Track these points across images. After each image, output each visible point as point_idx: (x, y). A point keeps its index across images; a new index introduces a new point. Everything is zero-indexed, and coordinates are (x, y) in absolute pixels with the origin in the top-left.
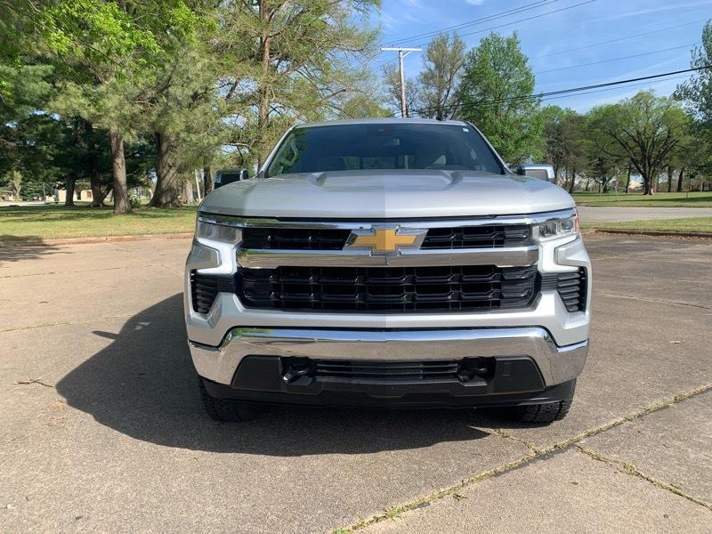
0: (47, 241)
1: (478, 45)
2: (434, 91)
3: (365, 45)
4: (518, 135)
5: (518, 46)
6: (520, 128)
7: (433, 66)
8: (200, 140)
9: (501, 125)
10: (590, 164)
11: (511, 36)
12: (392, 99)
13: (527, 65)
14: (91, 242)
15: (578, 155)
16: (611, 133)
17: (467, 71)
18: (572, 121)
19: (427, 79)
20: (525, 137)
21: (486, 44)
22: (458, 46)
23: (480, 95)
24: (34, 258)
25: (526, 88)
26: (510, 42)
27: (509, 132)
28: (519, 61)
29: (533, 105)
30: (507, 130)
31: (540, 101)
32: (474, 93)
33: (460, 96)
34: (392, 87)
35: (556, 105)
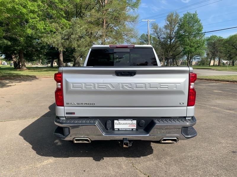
0: (37, 77)
1: (183, 16)
2: (168, 31)
3: (134, 20)
4: (196, 46)
5: (197, 16)
6: (197, 44)
7: (168, 23)
8: (81, 49)
9: (190, 43)
10: (226, 56)
11: (195, 13)
12: (154, 34)
13: (200, 22)
14: (48, 77)
15: (221, 52)
16: (232, 45)
17: (179, 25)
18: (219, 41)
19: (166, 27)
20: (198, 47)
21: (186, 16)
22: (177, 16)
23: (184, 32)
24: (31, 81)
25: (199, 30)
26: (194, 15)
27: (193, 45)
28: (197, 21)
29: (202, 36)
30: (192, 44)
31: (204, 34)
32: (182, 32)
33: (177, 33)
34: (154, 30)
35: (215, 35)
